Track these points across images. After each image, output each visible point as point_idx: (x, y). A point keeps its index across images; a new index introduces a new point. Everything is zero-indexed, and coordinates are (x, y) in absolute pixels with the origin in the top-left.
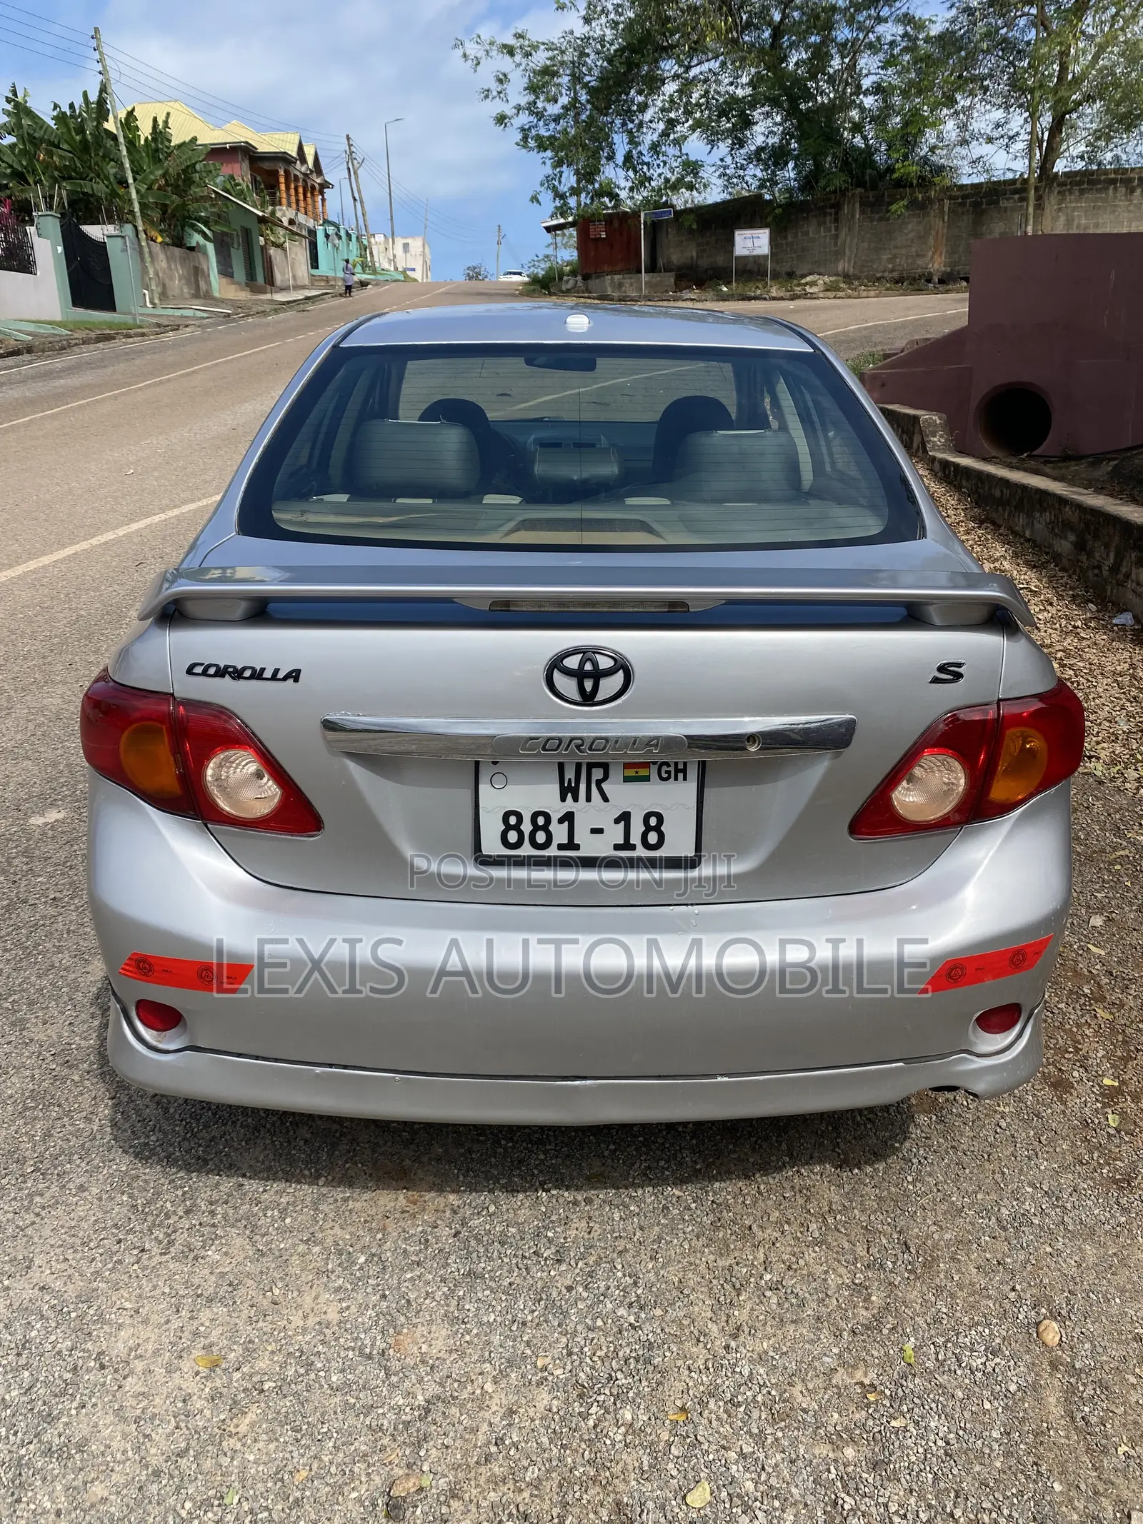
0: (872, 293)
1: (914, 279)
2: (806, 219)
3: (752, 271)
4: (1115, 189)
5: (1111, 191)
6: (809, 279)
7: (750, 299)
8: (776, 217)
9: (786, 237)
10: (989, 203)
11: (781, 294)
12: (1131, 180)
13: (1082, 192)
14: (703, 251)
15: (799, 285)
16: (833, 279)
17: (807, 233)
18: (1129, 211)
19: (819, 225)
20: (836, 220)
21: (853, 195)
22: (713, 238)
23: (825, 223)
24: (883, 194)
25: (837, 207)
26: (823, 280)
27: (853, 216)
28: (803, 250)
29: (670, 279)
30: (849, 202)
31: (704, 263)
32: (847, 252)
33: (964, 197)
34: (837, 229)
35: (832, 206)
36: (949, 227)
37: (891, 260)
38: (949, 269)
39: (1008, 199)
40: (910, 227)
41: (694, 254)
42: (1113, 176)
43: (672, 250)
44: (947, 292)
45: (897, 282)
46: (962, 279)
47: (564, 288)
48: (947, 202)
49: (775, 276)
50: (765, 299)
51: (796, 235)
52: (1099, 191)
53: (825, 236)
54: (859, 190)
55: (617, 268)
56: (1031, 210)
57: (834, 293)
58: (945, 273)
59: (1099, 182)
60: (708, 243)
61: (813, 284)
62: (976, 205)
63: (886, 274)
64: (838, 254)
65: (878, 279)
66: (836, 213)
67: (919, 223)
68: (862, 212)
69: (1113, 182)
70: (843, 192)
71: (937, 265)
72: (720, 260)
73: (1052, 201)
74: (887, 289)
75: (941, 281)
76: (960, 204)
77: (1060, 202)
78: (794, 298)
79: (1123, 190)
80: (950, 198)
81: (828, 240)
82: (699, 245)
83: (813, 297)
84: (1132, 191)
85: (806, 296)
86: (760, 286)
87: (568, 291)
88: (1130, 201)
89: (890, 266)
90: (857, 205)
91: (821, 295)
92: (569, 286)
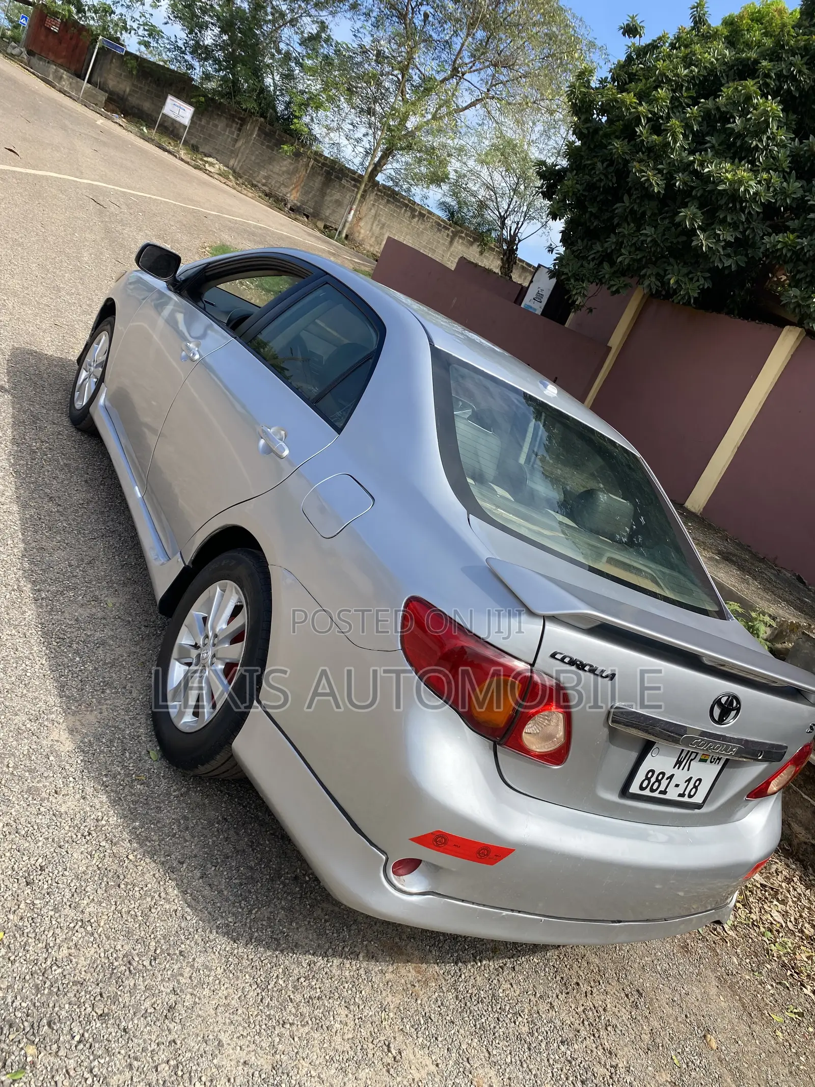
0: (250, 195)
1: (278, 199)
2: (220, 116)
3: (170, 129)
4: (406, 210)
5: (403, 211)
6: (210, 159)
7: (165, 150)
8: (198, 101)
9: (200, 120)
10: (337, 177)
11: (187, 159)
12: (414, 210)
13: (388, 201)
14: (136, 92)
15: (202, 160)
16: (226, 169)
17: (216, 126)
18: (408, 228)
19: (227, 126)
20: (240, 130)
21: (257, 120)
22: (147, 88)
23: (231, 127)
24: (275, 133)
25: (243, 122)
26: (219, 166)
27: (252, 134)
28: (210, 135)
29: (103, 97)
30: (252, 123)
31: (134, 100)
32: (240, 155)
33: (324, 164)
34: (238, 135)
35: (240, 119)
36: (308, 176)
37: (267, 178)
38: (299, 204)
39: (347, 181)
40: (285, 163)
41: (128, 90)
42: (407, 202)
43: (111, 76)
44: (296, 219)
45: (266, 195)
46: (305, 214)
47: (9, 50)
48: (312, 162)
49: (186, 143)
50: (176, 156)
51: (208, 123)
52: (397, 206)
53: (228, 136)
54: (262, 119)
55: (60, 61)
56: (359, 196)
57: (225, 180)
58: (295, 205)
59: (399, 201)
60: (141, 88)
61: (211, 164)
62: (328, 174)
63: (259, 185)
64: (233, 153)
65: (254, 186)
66: (241, 125)
67: (291, 164)
68: (258, 135)
69: (406, 206)
70: (252, 114)
71: (293, 197)
72: (147, 106)
73: (371, 197)
74: (259, 197)
75: (291, 209)
76: (319, 167)
77: (375, 201)
78: (196, 167)
79: (409, 214)
80: (315, 160)
81: (229, 140)
82: (133, 85)
83: (209, 174)
84: (413, 217)
85: (205, 171)
86: (172, 144)
87: (12, 55)
88: (411, 222)
89: (264, 181)
90: (257, 129)
91: (216, 176)
92: (14, 52)
